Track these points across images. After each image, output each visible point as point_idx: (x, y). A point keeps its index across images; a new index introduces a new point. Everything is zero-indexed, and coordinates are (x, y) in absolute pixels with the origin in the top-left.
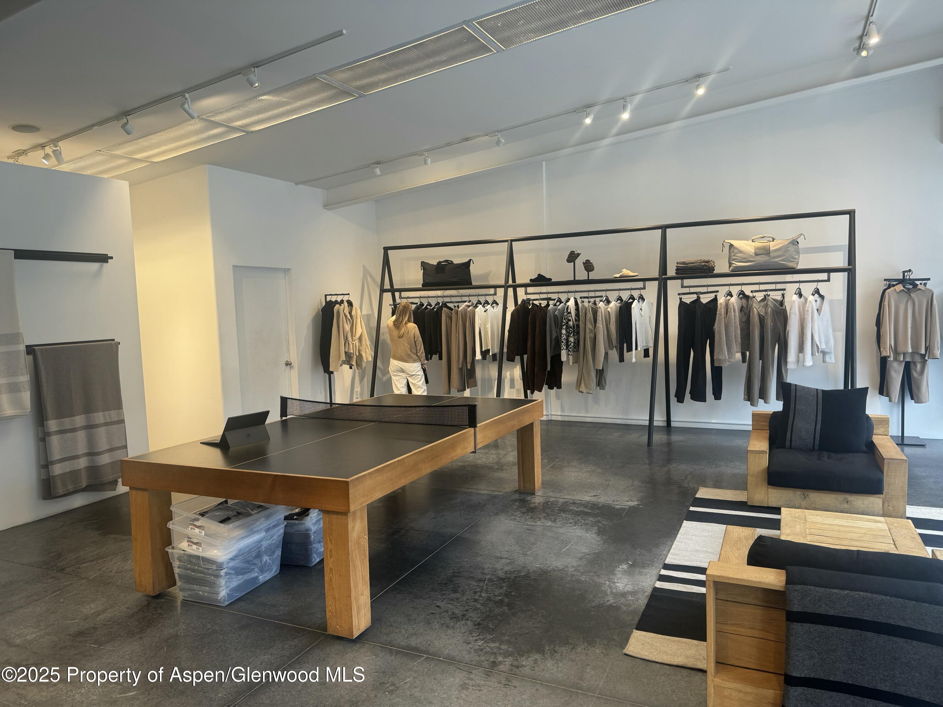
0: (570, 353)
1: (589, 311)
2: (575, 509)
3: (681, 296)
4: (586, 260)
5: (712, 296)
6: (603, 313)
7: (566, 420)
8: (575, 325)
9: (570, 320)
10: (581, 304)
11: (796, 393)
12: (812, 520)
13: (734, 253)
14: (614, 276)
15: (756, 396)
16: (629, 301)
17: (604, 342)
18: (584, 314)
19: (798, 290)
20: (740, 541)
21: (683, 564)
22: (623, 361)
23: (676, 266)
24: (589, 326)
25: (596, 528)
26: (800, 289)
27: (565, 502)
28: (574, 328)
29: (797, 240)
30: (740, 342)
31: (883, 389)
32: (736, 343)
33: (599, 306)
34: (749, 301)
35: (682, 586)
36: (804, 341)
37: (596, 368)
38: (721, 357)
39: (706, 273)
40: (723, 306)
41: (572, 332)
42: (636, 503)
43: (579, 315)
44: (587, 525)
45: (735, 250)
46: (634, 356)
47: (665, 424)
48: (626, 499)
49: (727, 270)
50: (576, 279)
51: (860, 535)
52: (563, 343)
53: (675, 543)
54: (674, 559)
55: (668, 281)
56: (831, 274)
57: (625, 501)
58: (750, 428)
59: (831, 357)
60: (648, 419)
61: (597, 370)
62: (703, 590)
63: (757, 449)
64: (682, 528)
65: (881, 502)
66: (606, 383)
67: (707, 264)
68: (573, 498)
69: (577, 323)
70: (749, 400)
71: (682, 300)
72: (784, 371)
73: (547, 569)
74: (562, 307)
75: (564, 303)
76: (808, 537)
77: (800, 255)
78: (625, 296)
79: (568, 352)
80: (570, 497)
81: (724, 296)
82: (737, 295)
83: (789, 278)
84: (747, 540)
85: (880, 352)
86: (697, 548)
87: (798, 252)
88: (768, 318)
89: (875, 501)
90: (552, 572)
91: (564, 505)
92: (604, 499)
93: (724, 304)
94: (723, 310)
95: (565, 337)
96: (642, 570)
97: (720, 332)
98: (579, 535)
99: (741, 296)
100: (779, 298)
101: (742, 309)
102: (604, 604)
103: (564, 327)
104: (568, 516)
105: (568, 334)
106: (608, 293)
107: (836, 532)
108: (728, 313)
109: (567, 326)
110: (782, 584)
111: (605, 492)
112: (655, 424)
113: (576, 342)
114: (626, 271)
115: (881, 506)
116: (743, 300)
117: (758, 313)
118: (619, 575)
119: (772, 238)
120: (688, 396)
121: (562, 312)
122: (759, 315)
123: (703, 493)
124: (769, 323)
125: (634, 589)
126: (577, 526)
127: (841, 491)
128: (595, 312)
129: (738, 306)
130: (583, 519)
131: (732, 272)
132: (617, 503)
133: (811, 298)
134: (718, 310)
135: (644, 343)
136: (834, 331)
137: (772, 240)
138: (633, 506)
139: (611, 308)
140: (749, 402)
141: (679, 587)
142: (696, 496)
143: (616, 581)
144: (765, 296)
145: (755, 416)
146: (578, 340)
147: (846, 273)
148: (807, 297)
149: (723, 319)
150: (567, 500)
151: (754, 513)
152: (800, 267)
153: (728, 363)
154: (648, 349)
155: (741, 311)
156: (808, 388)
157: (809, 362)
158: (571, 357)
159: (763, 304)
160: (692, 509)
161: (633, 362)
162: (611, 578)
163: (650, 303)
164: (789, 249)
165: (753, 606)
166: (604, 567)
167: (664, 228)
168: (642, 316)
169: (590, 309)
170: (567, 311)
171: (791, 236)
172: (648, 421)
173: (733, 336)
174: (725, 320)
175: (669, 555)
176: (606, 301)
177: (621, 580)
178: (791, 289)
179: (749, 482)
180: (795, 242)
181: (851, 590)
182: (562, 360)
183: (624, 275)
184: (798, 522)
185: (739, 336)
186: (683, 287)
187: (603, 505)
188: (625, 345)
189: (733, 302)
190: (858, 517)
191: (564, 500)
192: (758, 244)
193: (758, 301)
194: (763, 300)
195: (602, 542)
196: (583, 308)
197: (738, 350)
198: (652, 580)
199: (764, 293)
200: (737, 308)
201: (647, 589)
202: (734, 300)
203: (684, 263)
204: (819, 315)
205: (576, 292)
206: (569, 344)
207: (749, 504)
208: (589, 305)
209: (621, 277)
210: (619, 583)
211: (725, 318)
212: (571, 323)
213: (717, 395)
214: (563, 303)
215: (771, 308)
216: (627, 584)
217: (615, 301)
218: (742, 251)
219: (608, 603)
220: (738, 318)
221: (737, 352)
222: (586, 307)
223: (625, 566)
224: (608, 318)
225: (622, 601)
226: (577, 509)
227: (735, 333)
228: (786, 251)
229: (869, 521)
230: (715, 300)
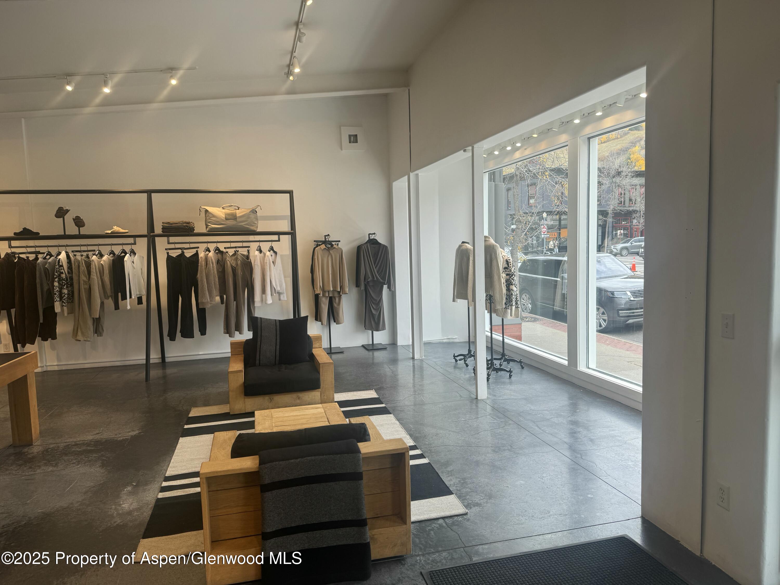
0: (64, 304)
1: (82, 264)
2: (77, 449)
3: (168, 251)
4: (76, 217)
5: (194, 251)
6: (97, 266)
7: (64, 369)
8: (68, 278)
9: (62, 273)
10: (73, 257)
11: (261, 325)
12: (276, 416)
13: (209, 217)
14: (105, 232)
15: (233, 329)
16: (122, 255)
17: (99, 292)
18: (77, 267)
19: (259, 247)
20: (225, 442)
21: (181, 473)
22: (119, 309)
23: (162, 226)
24: (83, 278)
25: (101, 461)
26: (260, 247)
27: (67, 445)
28: (67, 280)
29: (256, 210)
30: (219, 288)
31: (318, 317)
32: (215, 288)
33: (92, 259)
34: (224, 256)
35: (182, 491)
36: (266, 286)
37: (92, 317)
38: (204, 301)
39: (187, 232)
40: (203, 260)
41: (65, 284)
42: (137, 432)
43: (72, 268)
44: (91, 461)
45: (210, 215)
46: (128, 304)
47: (160, 361)
48: (128, 431)
49: (204, 231)
50: (66, 234)
51: (307, 419)
52: (56, 295)
53: (174, 457)
54: (173, 471)
55: (156, 238)
56: (281, 236)
57: (128, 432)
58: (229, 355)
59: (284, 297)
60: (145, 358)
61: (93, 318)
62: (198, 490)
63: (236, 370)
64: (178, 444)
65: (319, 394)
66: (103, 330)
67: (188, 225)
68: (75, 440)
69: (70, 275)
70: (227, 333)
71: (169, 254)
72: (253, 309)
73: (50, 512)
74: (52, 261)
75: (55, 256)
76: (274, 429)
77: (259, 221)
78: (117, 250)
79: (62, 304)
80: (71, 440)
81: (204, 251)
82: (213, 251)
83: (251, 238)
84: (230, 440)
85: (314, 291)
86: (192, 457)
87: (257, 219)
88: (238, 268)
89: (316, 394)
90: (56, 512)
91: (66, 449)
92: (107, 435)
93: (204, 258)
94: (203, 262)
95: (58, 289)
96: (145, 488)
97: (202, 281)
98: (83, 472)
99: (217, 251)
100: (246, 253)
101: (218, 262)
102: (111, 526)
103: (56, 280)
104: (70, 457)
105: (61, 286)
106: (101, 248)
107: (292, 421)
108: (208, 265)
109: (59, 279)
110: (257, 466)
111: (107, 429)
112: (152, 361)
113: (71, 293)
114: (116, 228)
115: (320, 397)
116: (218, 255)
117: (231, 264)
118: (124, 497)
119: (237, 207)
120: (178, 334)
121: (53, 265)
122: (232, 266)
123: (195, 412)
124: (239, 272)
125: (138, 505)
126: (80, 465)
127: (294, 392)
128: (88, 264)
129: (215, 259)
130: (86, 456)
131: (209, 232)
132: (120, 436)
133: (268, 253)
134: (200, 262)
135: (138, 292)
136: (285, 277)
137: (237, 209)
138: (135, 435)
139: (104, 261)
140: (228, 335)
141: (178, 493)
142: (189, 416)
143: (121, 503)
144: (235, 252)
145: (233, 345)
146: (72, 291)
147: (290, 236)
148: (265, 252)
149: (204, 270)
150: (69, 443)
151: (235, 420)
152: (259, 230)
153: (210, 305)
154: (142, 297)
155: (217, 263)
156: (270, 319)
157: (270, 301)
158: (65, 308)
159: (234, 258)
160: (186, 427)
161: (128, 309)
162: (116, 501)
163: (141, 256)
164: (250, 216)
165: (237, 489)
166: (109, 494)
167: (149, 192)
168: (134, 268)
169: (83, 262)
170: (59, 264)
171: (251, 207)
172: (145, 360)
173: (213, 283)
174: (205, 271)
175: (169, 469)
176: (99, 255)
177: (127, 501)
178: (254, 246)
179: (230, 396)
180: (254, 211)
181: (302, 457)
182: (56, 312)
183: (115, 231)
184: (267, 420)
185: (218, 283)
186: (169, 243)
187: (106, 441)
188: (120, 294)
189: (211, 256)
190: (306, 407)
191: (65, 444)
192: (227, 211)
193: (230, 255)
194: (234, 255)
195: (106, 472)
196: (75, 262)
197: (217, 294)
198: (155, 493)
199: (234, 249)
200: (214, 261)
201: (151, 502)
202: (211, 254)
203: (168, 223)
204: (275, 266)
205: (67, 246)
206: (63, 296)
207: (231, 413)
208: (82, 259)
209: (112, 233)
210: (125, 504)
211: (205, 269)
212: (63, 276)
213: (203, 331)
214: (53, 256)
215: (240, 260)
216: (132, 503)
217: (107, 255)
218: (215, 216)
219: (115, 524)
220: (216, 269)
221: (216, 296)
222: (79, 261)
223: (129, 488)
224: (102, 270)
225: (128, 518)
226: (79, 450)
227: (214, 281)
228: (249, 218)
229: (313, 408)
230: (197, 254)
